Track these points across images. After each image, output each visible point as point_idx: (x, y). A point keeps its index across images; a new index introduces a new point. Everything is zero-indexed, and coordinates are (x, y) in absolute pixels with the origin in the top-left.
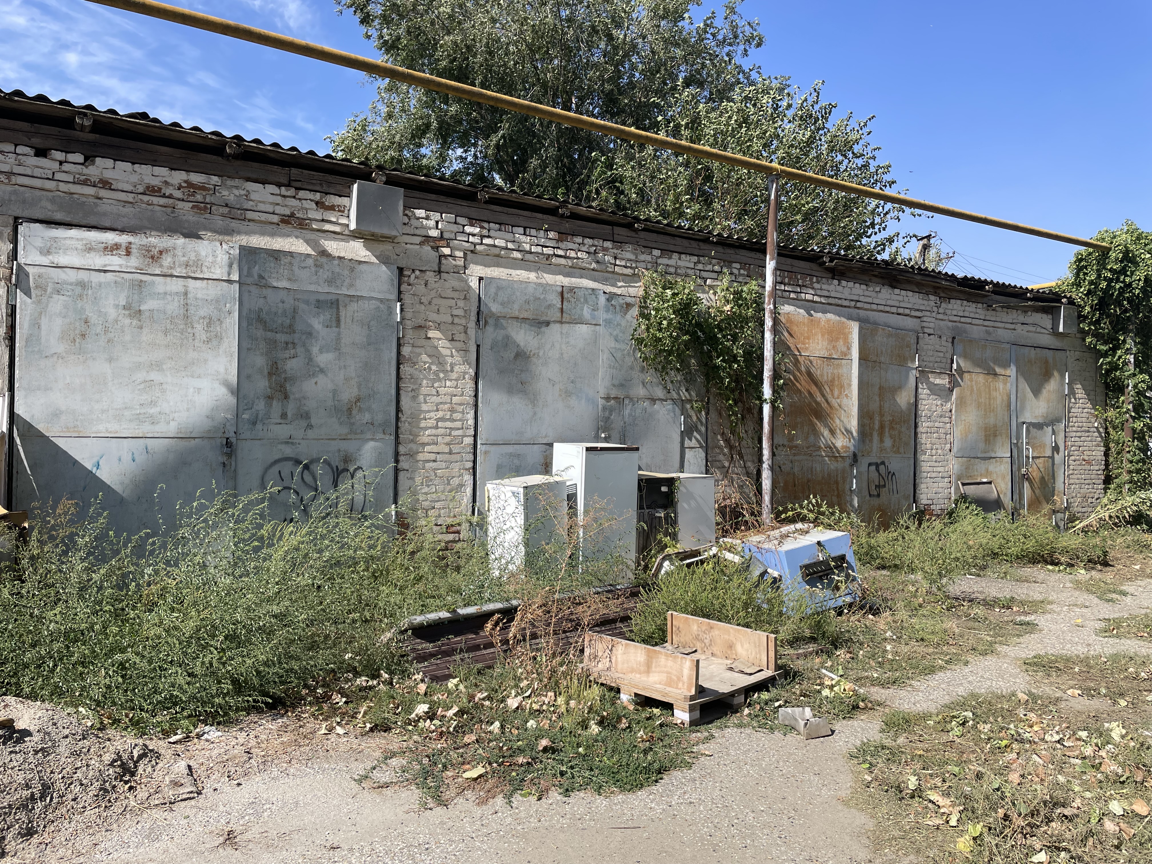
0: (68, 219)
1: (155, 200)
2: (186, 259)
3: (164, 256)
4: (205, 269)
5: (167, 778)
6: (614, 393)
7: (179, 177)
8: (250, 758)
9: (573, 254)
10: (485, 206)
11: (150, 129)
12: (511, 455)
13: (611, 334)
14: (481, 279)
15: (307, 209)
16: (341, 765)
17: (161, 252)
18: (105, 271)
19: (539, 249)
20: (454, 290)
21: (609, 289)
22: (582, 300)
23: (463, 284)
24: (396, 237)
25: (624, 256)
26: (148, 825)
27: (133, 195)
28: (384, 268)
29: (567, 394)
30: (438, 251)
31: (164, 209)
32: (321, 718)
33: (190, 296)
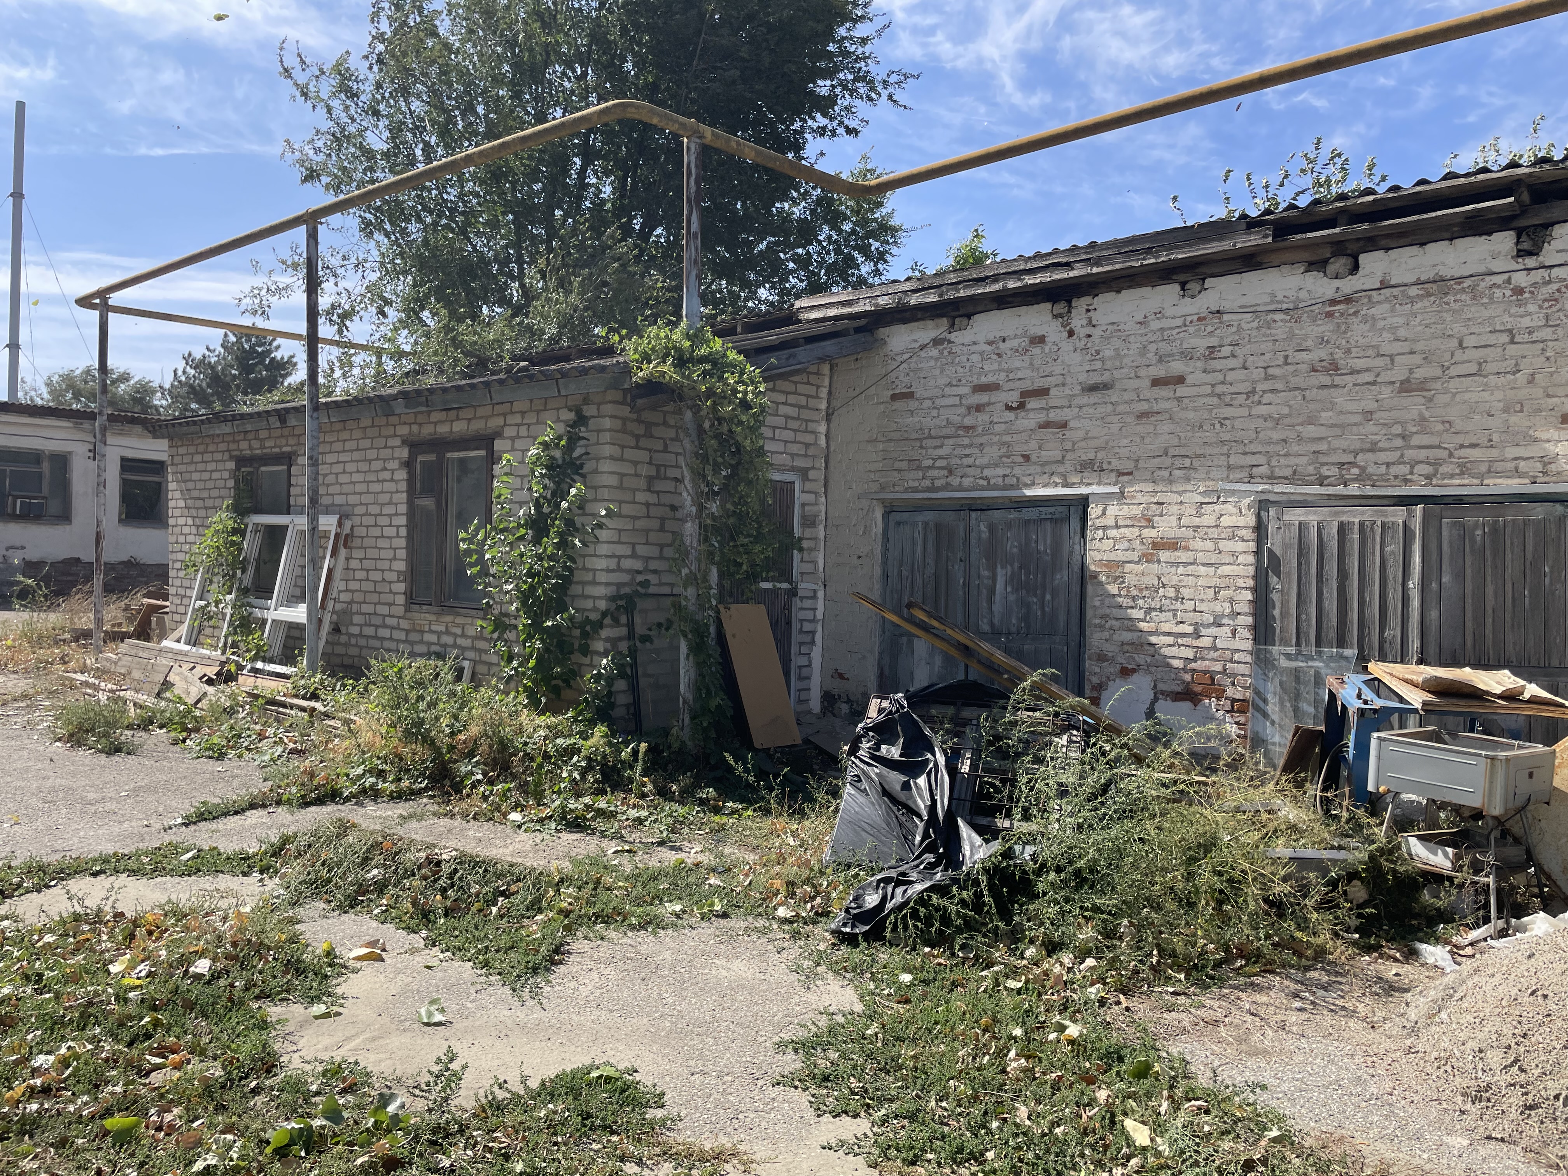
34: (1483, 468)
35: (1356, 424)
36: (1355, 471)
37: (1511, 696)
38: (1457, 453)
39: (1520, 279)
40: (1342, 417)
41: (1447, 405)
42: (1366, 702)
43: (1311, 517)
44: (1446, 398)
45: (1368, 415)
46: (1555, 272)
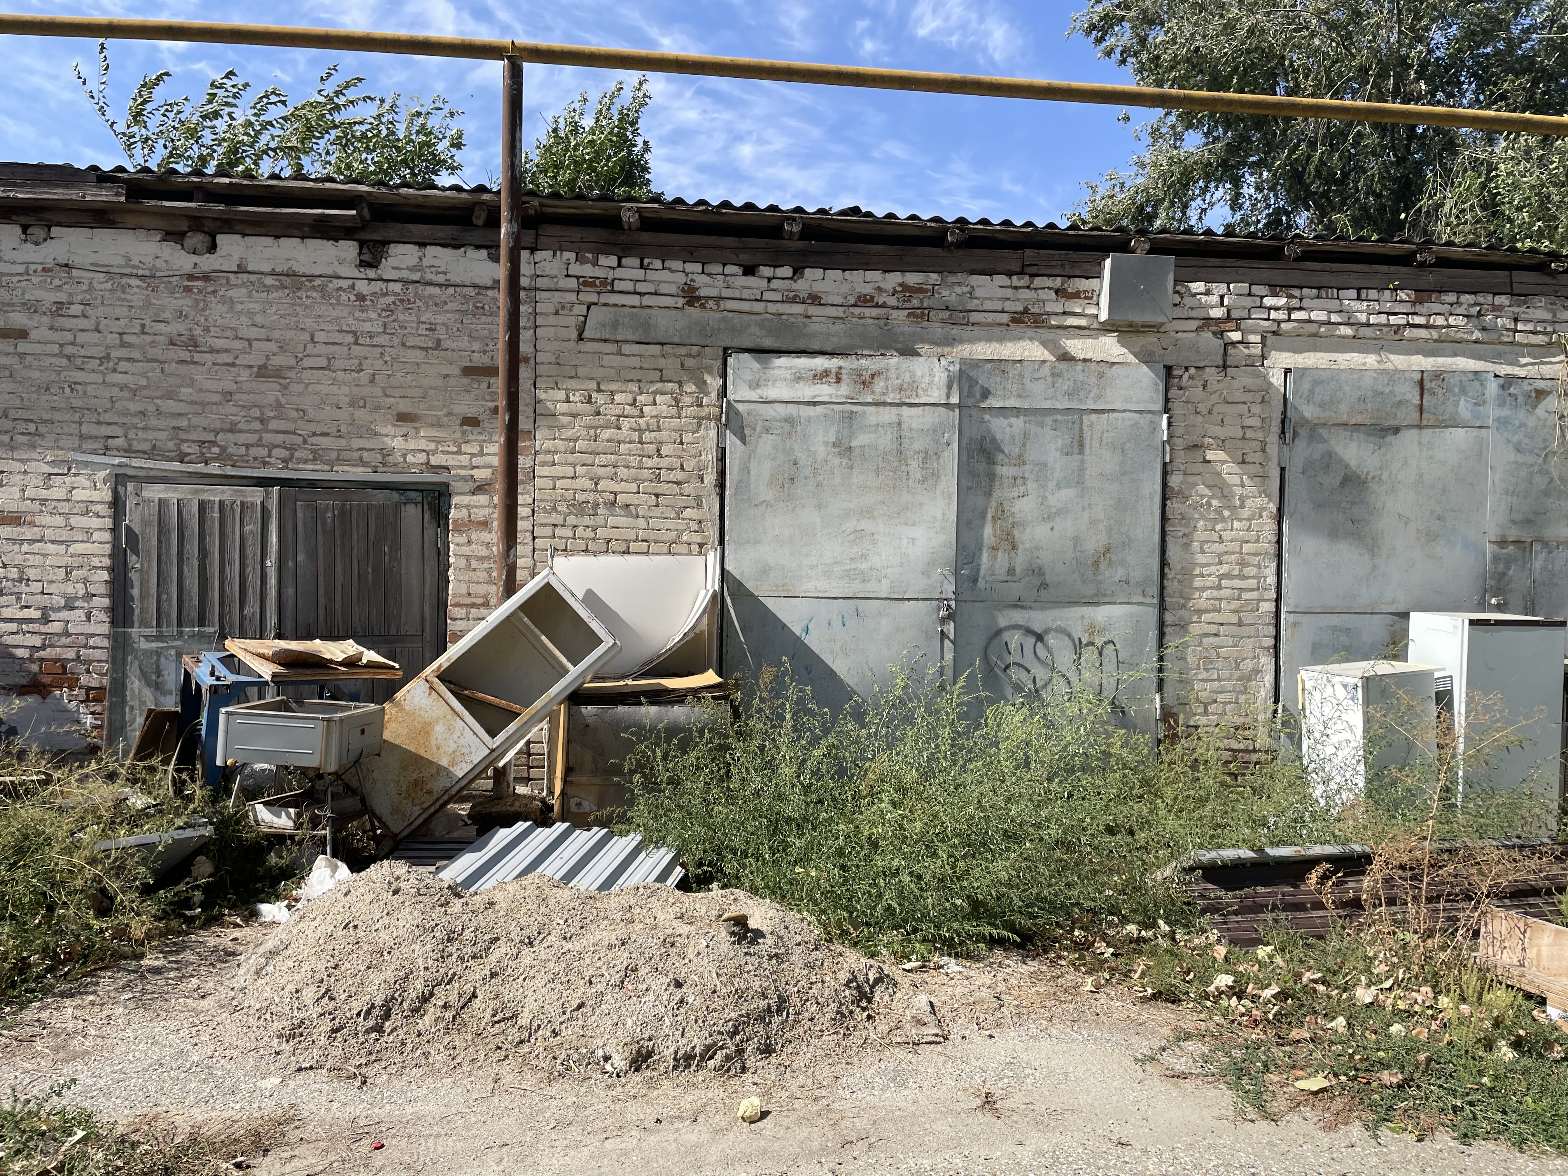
0: (776, 345)
1: (868, 312)
2: (899, 381)
3: (876, 379)
4: (920, 392)
5: (907, 1012)
6: (1513, 534)
7: (894, 279)
8: (1001, 1006)
9: (1440, 321)
10: (1296, 265)
11: (861, 226)
12: (1335, 630)
13: (1508, 441)
14: (1287, 371)
15: (1044, 301)
16: (1117, 1037)
17: (873, 376)
18: (815, 404)
19: (1383, 319)
20: (1246, 390)
21: (1505, 370)
22: (1457, 390)
23: (1259, 381)
24: (1162, 324)
25: (1531, 316)
26: (891, 1066)
27: (843, 309)
28: (1145, 368)
29: (1431, 537)
30: (1222, 338)
31: (876, 321)
32: (1083, 969)
33: (904, 426)
34: (333, 455)
35: (215, 404)
36: (216, 450)
37: (351, 663)
38: (310, 440)
39: (363, 287)
40: (202, 395)
41: (301, 394)
42: (218, 679)
43: (172, 494)
44: (300, 388)
45: (228, 395)
46: (391, 286)
